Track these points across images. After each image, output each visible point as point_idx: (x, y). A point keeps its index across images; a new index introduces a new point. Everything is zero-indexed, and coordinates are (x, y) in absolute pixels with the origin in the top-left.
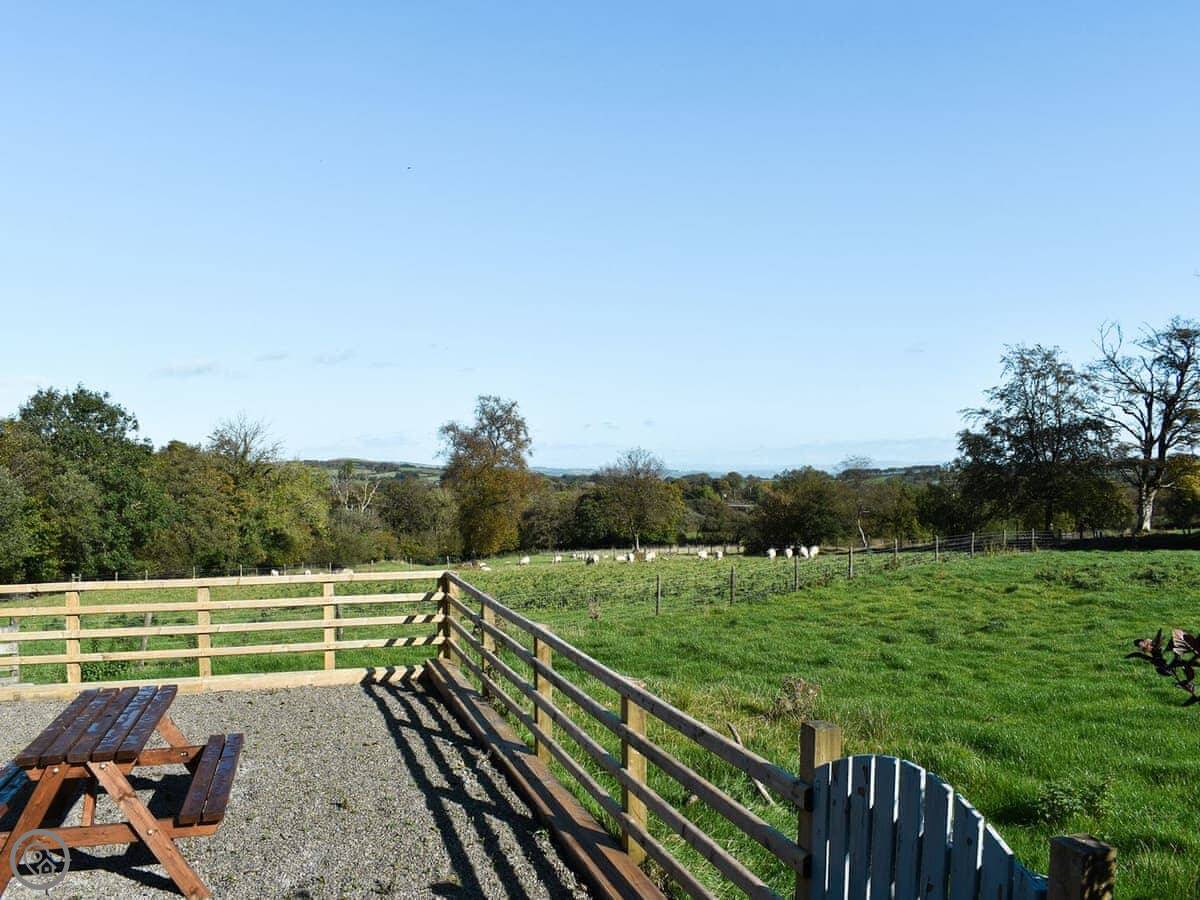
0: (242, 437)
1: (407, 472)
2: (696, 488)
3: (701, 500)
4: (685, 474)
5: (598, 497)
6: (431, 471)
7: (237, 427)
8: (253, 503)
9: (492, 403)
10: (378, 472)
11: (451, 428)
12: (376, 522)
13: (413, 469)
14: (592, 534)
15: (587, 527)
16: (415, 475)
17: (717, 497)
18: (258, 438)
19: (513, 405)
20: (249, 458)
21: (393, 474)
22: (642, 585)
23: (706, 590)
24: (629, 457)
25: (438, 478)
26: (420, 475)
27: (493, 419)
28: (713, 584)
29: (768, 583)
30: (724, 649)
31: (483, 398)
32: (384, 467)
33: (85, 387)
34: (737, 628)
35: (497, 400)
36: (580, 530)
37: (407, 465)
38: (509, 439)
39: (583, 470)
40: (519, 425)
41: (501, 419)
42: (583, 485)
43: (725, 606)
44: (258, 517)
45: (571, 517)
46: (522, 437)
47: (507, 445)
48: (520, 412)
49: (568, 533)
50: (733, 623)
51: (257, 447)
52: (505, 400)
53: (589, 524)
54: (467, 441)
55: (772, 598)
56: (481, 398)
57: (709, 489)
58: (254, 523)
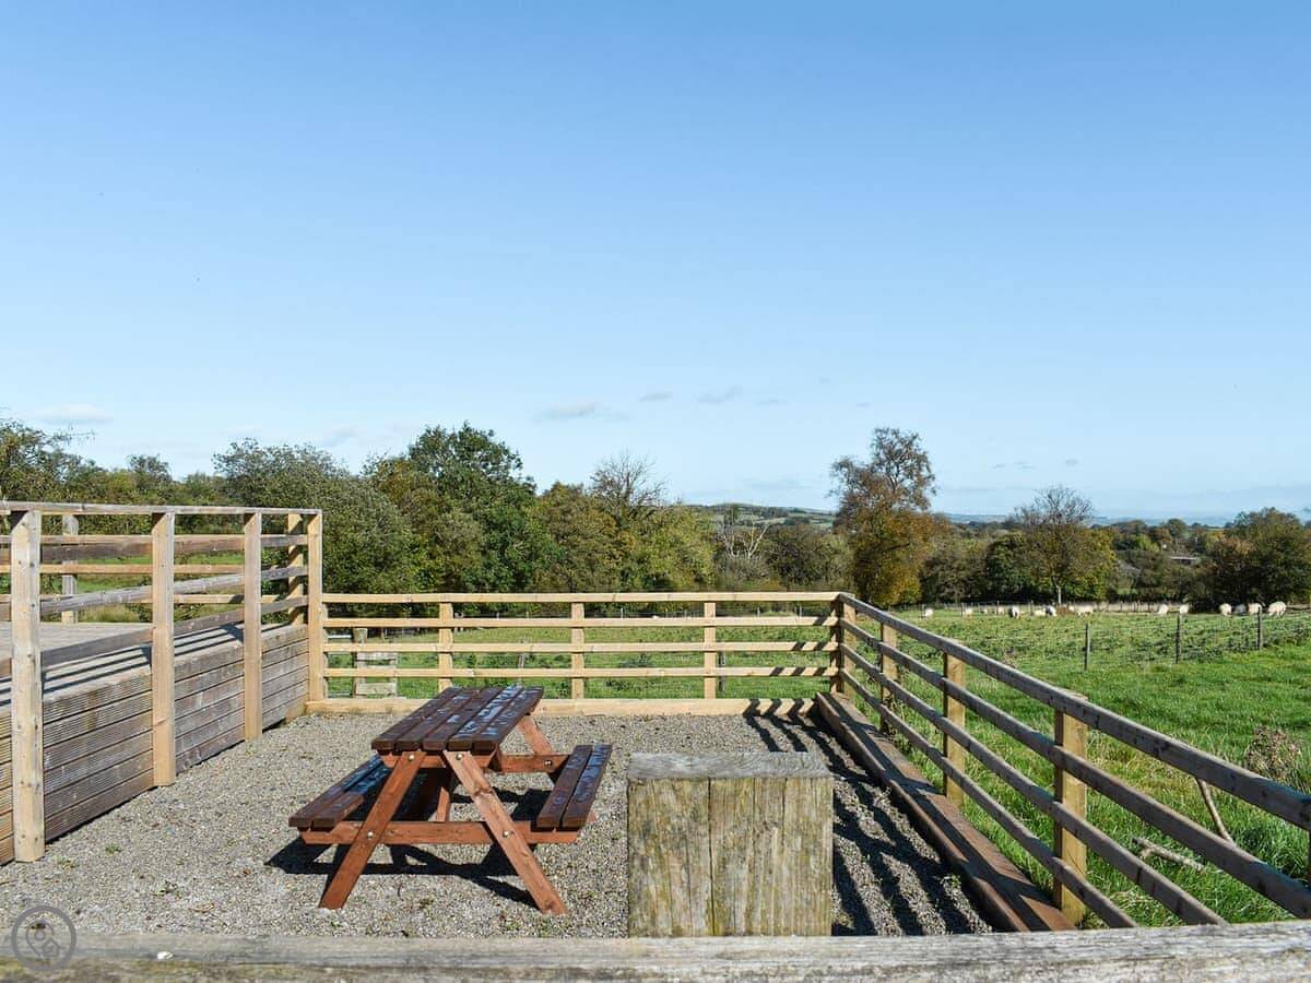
0: (625, 477)
1: (797, 518)
2: (1128, 538)
3: (1136, 551)
4: (1115, 522)
5: (1012, 545)
6: (822, 517)
7: (620, 466)
8: (636, 548)
9: (890, 436)
10: (766, 518)
11: (844, 464)
12: (763, 571)
13: (803, 515)
14: (1004, 587)
15: (999, 579)
16: (806, 521)
17: (1155, 548)
18: (640, 478)
19: (915, 438)
20: (631, 499)
21: (782, 520)
22: (1065, 640)
23: (1145, 646)
24: (1050, 497)
25: (830, 525)
26: (812, 521)
27: (892, 455)
28: (1154, 640)
29: (1223, 640)
30: (1170, 706)
31: (881, 431)
32: (772, 512)
33: (471, 426)
34: (1186, 687)
35: (895, 433)
36: (991, 583)
37: (796, 511)
38: (910, 475)
39: (995, 516)
40: (921, 459)
41: (900, 454)
42: (995, 533)
43: (1169, 664)
44: (640, 561)
45: (980, 568)
46: (924, 473)
47: (908, 483)
48: (922, 446)
49: (978, 586)
50: (1181, 681)
51: (640, 486)
52: (905, 433)
53: (1001, 575)
54: (864, 479)
55: (1228, 656)
56: (877, 430)
57: (1145, 539)
58: (635, 567)
